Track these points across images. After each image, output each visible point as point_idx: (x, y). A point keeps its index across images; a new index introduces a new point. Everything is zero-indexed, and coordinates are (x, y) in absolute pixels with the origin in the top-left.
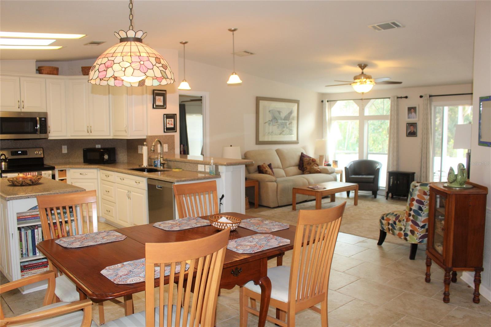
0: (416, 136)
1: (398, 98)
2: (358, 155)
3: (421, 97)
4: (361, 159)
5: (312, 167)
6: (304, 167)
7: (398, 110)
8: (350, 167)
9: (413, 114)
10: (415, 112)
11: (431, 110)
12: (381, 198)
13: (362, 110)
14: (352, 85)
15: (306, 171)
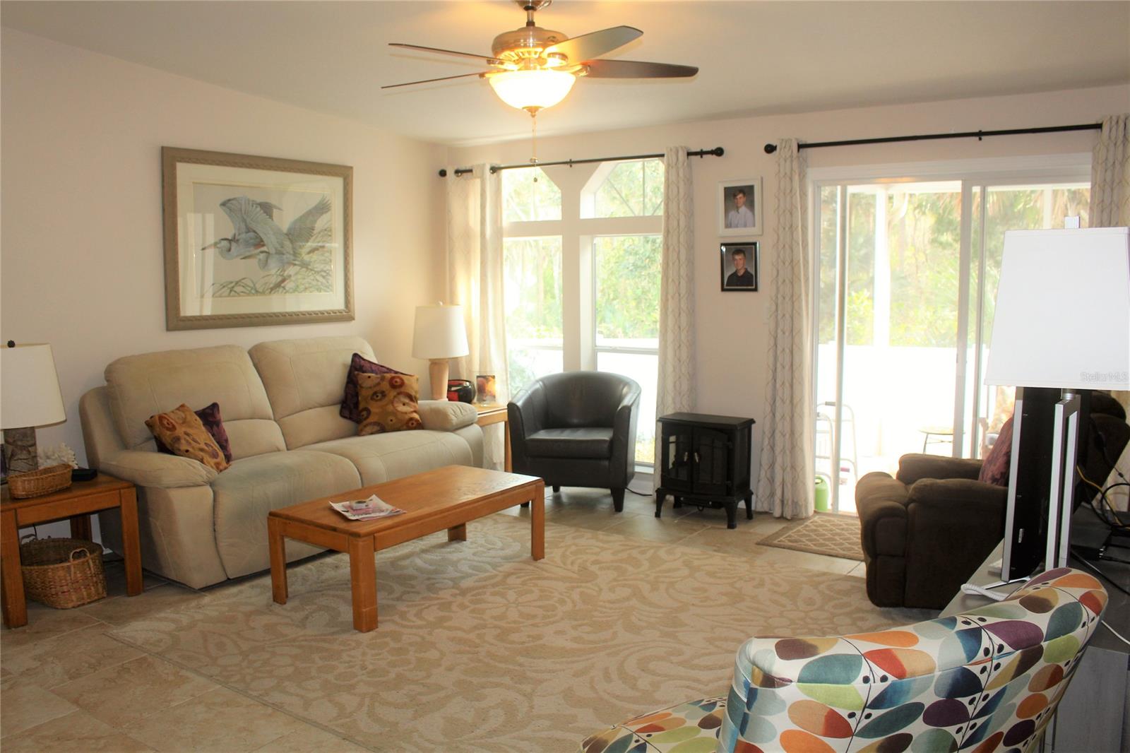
0: (756, 290)
1: (689, 154)
2: (559, 355)
3: (770, 149)
4: (573, 371)
5: (390, 408)
6: (361, 406)
7: (690, 198)
8: (530, 401)
9: (743, 210)
10: (751, 205)
11: (803, 194)
12: (639, 506)
13: (570, 203)
14: (487, 75)
15: (365, 423)
